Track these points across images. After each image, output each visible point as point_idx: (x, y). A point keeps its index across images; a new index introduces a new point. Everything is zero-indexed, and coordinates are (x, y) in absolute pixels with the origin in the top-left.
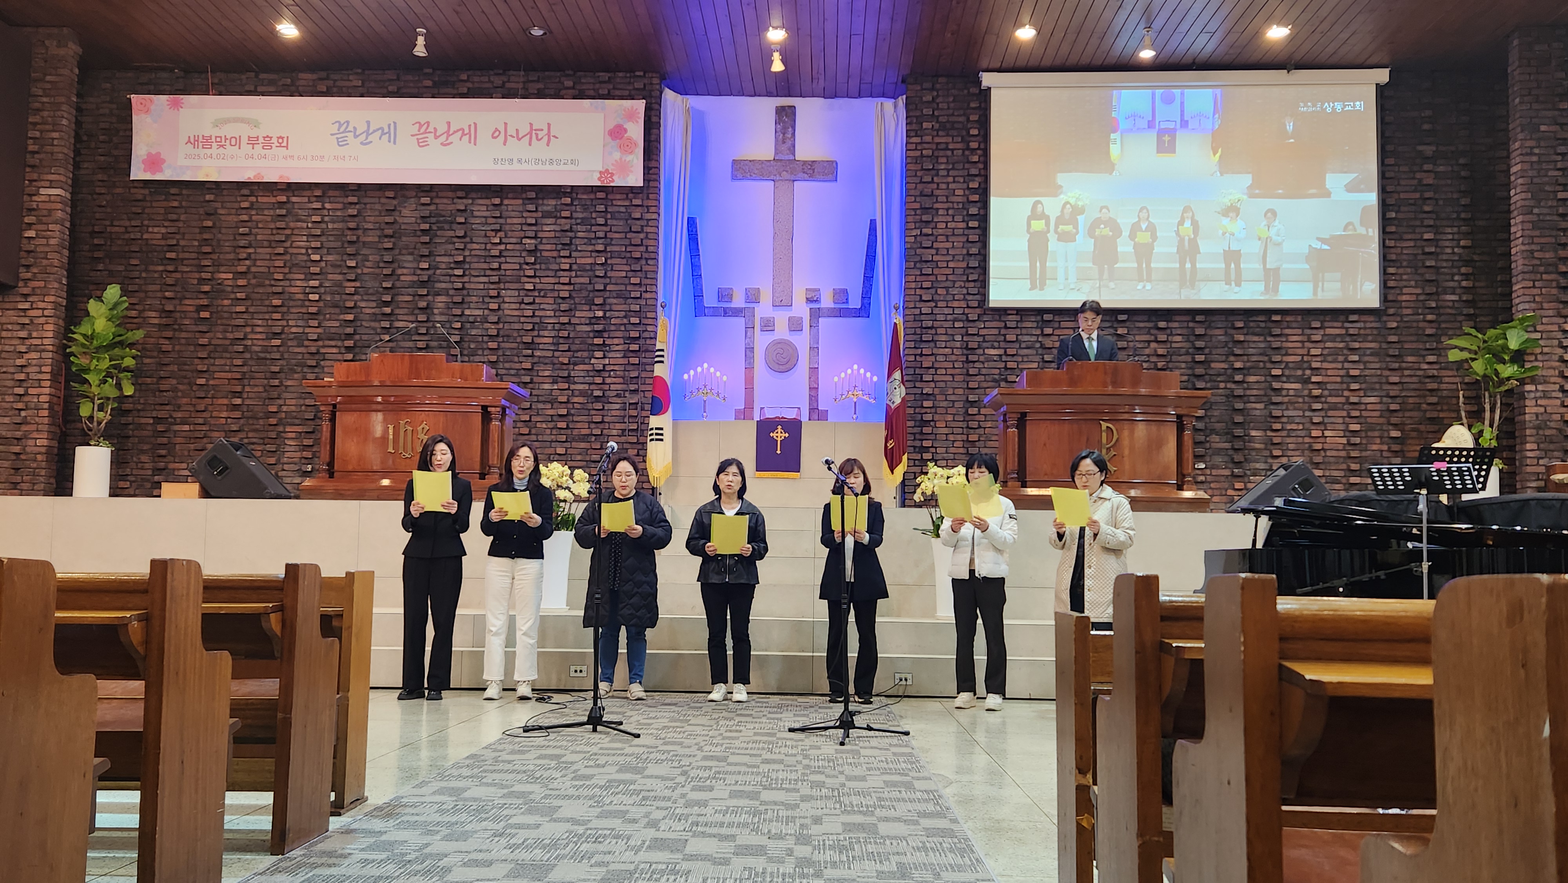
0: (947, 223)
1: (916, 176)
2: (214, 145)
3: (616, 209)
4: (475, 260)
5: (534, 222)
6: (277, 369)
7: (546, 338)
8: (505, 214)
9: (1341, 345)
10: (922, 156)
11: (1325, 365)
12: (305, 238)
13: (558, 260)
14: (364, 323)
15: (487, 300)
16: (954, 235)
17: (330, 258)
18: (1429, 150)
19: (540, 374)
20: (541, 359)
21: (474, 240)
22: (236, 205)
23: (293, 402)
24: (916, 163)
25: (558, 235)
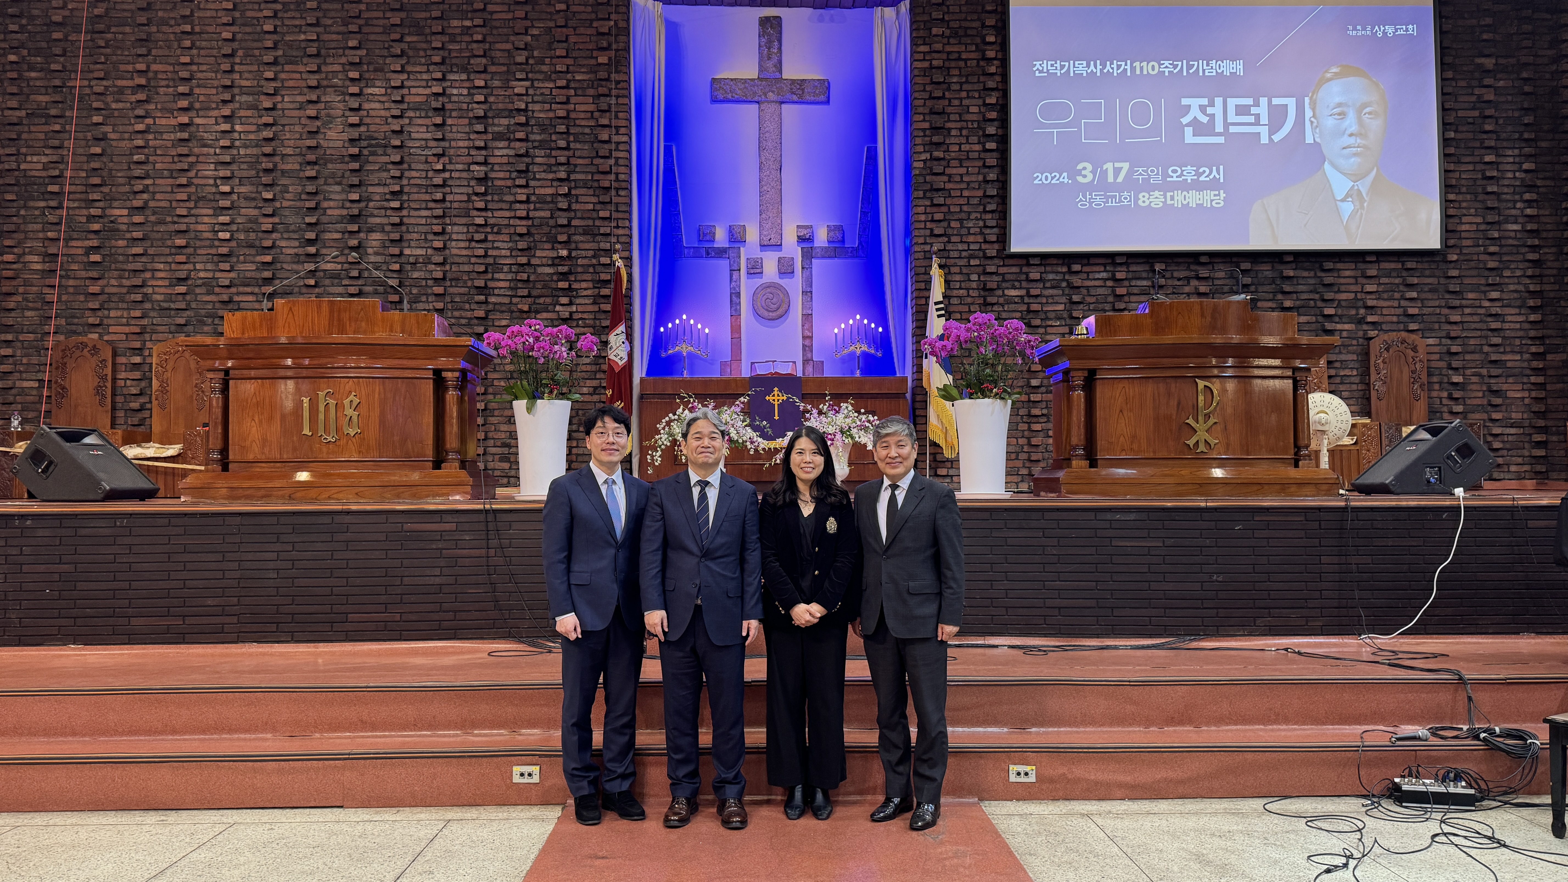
0: (960, 144)
1: (924, 90)
3: (580, 130)
4: (415, 190)
5: (482, 144)
6: (182, 321)
7: (502, 282)
8: (449, 136)
9: (1397, 281)
10: (931, 67)
11: (1381, 303)
12: (212, 166)
13: (514, 190)
14: (285, 266)
15: (430, 237)
16: (968, 158)
17: (243, 189)
18: (1489, 63)
19: (495, 323)
20: (496, 306)
21: (413, 166)
22: (130, 129)
24: (925, 76)
25: (512, 160)
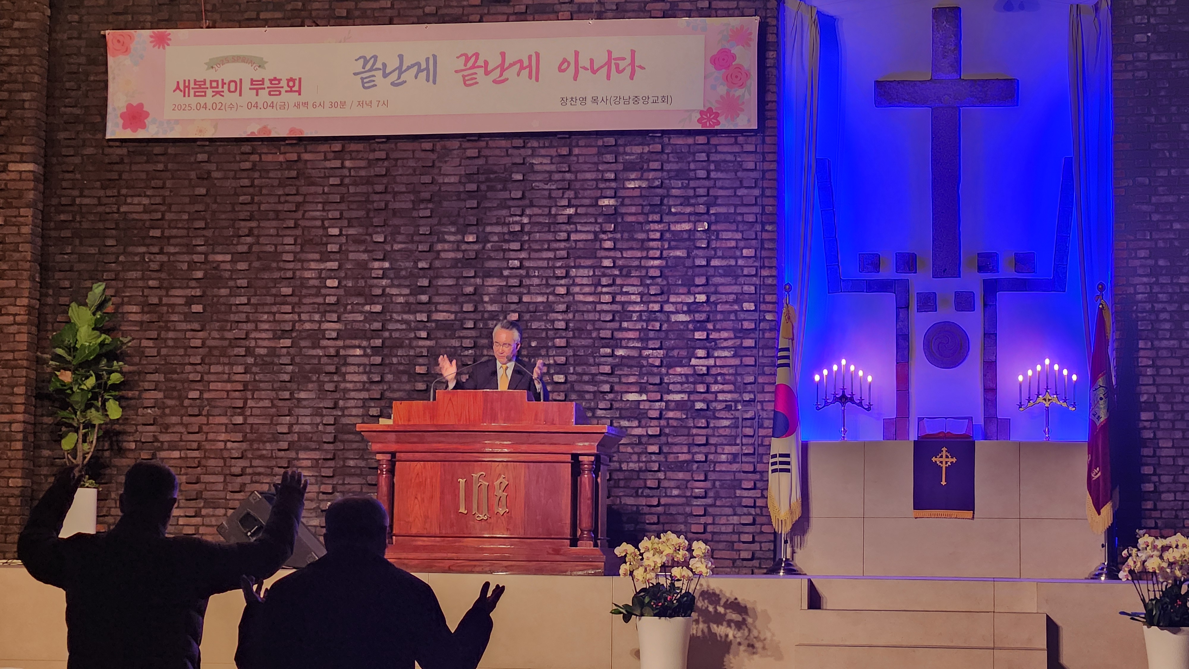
2: (209, 92)
3: (722, 157)
4: (537, 229)
5: (612, 176)
6: (287, 377)
7: (631, 332)
8: (575, 167)
12: (320, 207)
13: (646, 227)
14: (395, 316)
15: (553, 282)
17: (352, 231)
19: (624, 380)
20: (624, 360)
21: (535, 202)
22: (235, 166)
23: (307, 420)
25: (644, 193)
